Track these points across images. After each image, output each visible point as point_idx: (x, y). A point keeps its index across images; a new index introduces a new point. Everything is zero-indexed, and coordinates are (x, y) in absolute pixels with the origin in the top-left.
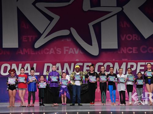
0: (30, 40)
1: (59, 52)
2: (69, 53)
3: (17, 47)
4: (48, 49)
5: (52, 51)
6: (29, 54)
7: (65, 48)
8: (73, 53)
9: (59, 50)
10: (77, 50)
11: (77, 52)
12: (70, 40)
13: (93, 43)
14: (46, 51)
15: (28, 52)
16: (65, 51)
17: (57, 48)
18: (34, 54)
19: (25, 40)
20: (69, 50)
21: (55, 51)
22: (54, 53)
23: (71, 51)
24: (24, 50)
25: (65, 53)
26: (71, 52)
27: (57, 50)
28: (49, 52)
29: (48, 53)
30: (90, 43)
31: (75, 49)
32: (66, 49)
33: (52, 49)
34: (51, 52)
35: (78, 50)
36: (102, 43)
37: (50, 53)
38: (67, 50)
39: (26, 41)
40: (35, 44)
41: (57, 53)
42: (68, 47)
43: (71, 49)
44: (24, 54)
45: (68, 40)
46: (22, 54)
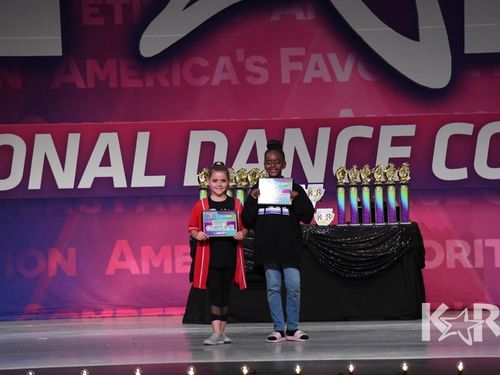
0: (118, 20)
1: (257, 76)
2: (307, 79)
3: (56, 50)
4: (203, 62)
5: (225, 70)
6: (113, 84)
7: (286, 53)
8: (327, 79)
9: (257, 64)
10: (343, 64)
11: (345, 71)
12: (311, 16)
13: (422, 28)
14: (197, 72)
15: (108, 79)
16: (287, 67)
17: (246, 56)
18: (138, 83)
19: (92, 15)
20: (305, 67)
21: (240, 70)
22: (235, 81)
23: (317, 68)
24: (91, 65)
25: (286, 79)
26: (317, 74)
27: (250, 67)
28: (211, 75)
29: (204, 80)
30: (408, 27)
31: (333, 58)
32: (293, 59)
33: (224, 61)
34: (218, 77)
35: (349, 65)
36: (466, 26)
37: (216, 81)
38: (299, 66)
39: (100, 21)
40: (144, 36)
41: (250, 79)
42: (300, 51)
43: (316, 58)
44: (91, 85)
45: (300, 16)
46: (81, 85)
